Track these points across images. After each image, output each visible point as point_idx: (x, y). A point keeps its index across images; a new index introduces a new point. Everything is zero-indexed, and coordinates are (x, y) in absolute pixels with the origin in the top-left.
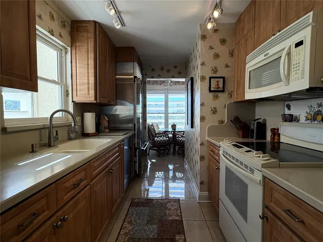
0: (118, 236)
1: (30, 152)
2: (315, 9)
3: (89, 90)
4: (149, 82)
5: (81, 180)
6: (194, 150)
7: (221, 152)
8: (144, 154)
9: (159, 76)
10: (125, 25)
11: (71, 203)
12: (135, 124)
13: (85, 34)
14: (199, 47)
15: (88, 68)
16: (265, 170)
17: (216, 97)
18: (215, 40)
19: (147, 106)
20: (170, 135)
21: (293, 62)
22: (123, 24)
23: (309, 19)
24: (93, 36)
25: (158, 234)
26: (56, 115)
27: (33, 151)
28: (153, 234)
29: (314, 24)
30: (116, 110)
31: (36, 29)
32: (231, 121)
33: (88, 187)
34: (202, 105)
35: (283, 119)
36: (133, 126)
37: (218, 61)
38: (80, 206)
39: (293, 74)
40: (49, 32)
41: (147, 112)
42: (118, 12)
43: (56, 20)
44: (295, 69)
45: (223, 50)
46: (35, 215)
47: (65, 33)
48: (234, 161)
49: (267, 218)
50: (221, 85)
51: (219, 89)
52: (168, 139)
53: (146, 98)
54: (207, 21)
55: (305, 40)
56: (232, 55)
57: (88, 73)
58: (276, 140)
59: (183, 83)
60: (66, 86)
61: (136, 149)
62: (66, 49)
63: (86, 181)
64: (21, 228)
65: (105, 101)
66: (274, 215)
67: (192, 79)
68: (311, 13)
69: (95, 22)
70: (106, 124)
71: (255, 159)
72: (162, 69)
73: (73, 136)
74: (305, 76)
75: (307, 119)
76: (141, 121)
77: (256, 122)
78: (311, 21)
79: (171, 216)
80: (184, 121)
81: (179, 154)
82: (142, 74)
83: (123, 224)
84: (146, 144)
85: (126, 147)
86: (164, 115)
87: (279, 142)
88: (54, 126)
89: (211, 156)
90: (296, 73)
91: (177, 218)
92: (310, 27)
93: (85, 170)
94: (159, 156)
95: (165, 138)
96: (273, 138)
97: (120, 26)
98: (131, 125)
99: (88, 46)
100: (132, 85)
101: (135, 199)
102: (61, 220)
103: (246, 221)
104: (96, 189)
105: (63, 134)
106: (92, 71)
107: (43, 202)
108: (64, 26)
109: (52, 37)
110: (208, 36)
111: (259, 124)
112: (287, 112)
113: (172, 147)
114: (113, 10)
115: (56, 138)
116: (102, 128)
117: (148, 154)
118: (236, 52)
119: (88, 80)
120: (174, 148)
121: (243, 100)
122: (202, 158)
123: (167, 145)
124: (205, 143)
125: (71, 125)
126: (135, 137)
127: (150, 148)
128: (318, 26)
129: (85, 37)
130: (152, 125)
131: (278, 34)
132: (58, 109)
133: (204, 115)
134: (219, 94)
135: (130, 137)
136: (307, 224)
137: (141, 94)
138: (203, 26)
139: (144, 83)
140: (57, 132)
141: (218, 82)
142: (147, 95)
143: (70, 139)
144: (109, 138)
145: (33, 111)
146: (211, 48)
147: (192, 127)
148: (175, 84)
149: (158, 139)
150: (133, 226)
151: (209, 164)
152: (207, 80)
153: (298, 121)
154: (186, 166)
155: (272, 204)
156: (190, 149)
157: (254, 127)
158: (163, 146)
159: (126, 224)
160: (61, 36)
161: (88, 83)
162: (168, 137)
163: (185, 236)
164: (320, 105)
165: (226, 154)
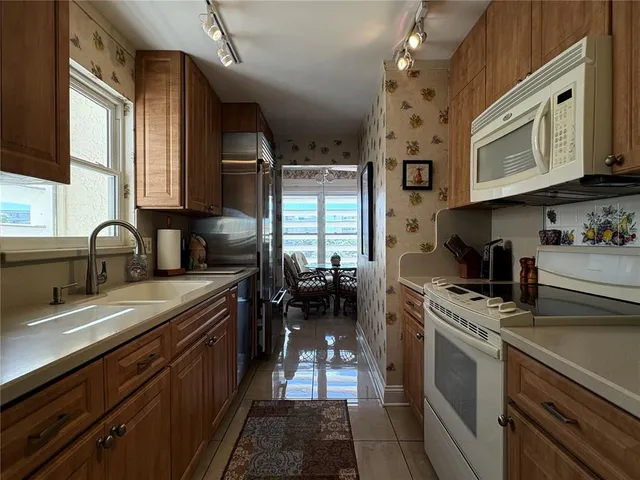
0: (224, 473)
1: (51, 304)
2: (591, 32)
3: (168, 185)
4: (287, 172)
5: (151, 355)
6: (375, 304)
7: (426, 305)
8: (277, 312)
9: (307, 161)
10: (240, 62)
11: (132, 400)
12: (259, 254)
13: (163, 76)
14: (383, 105)
15: (168, 142)
16: (507, 331)
17: (417, 200)
18: (413, 91)
19: (284, 219)
20: (329, 278)
21: (555, 131)
22: (237, 59)
23: (580, 51)
24: (178, 82)
25: (305, 469)
26: (103, 233)
27: (56, 301)
28: (294, 468)
29: (590, 61)
30: (222, 226)
31: (68, 66)
32: (445, 245)
33: (167, 371)
34: (390, 214)
35: (542, 240)
36: (255, 257)
37: (419, 130)
38: (150, 408)
39: (555, 150)
40: (93, 71)
41: (284, 231)
42: (227, 36)
43: (106, 49)
44: (559, 142)
45: (429, 111)
46: (62, 418)
47: (124, 73)
48: (452, 320)
49: (512, 423)
50: (425, 177)
51: (422, 185)
52: (324, 284)
53: (281, 202)
54: (398, 55)
55: (575, 89)
56: (446, 121)
57: (168, 151)
58: (530, 281)
59: (353, 174)
60: (124, 176)
61: (260, 302)
62: (125, 105)
63: (162, 359)
64: (35, 441)
65: (201, 207)
66: (526, 416)
67: (370, 166)
68: (584, 41)
69: (183, 55)
70: (203, 254)
71: (489, 312)
72: (313, 146)
73: (135, 274)
74: (576, 155)
75: (586, 238)
76: (270, 249)
77: (492, 247)
78: (583, 55)
79: (330, 432)
80: (356, 248)
81: (345, 314)
82: (274, 157)
83: (234, 450)
84: (281, 294)
85: (240, 300)
86: (316, 237)
87: (536, 285)
88: (98, 253)
89: (408, 314)
90: (561, 151)
91: (342, 437)
92: (583, 65)
93: (161, 337)
94: (306, 319)
95: (318, 282)
96: (525, 277)
97: (231, 61)
98: (251, 257)
99: (168, 98)
100: (254, 179)
101: (259, 401)
102: (111, 433)
103: (475, 433)
104: (181, 376)
105: (116, 270)
106: (175, 148)
107: (79, 393)
108: (122, 61)
109: (98, 81)
110: (399, 83)
111: (498, 250)
112: (550, 226)
113: (332, 300)
114: (219, 33)
115: (103, 278)
116: (194, 261)
117: (286, 314)
118: (453, 115)
119: (168, 165)
120: (337, 303)
121: (467, 203)
122: (391, 318)
123: (323, 297)
124: (397, 289)
125: (133, 253)
126: (259, 278)
127: (289, 304)
128: (596, 65)
129: (164, 82)
130: (293, 257)
131: (528, 78)
132: (106, 220)
133: (393, 234)
134: (422, 194)
135: (249, 278)
136: (584, 427)
137: (270, 197)
138: (390, 65)
139: (277, 173)
140: (104, 265)
141: (419, 169)
142: (283, 197)
143: (130, 281)
144: (208, 279)
145: (56, 225)
146: (406, 106)
147: (371, 258)
148: (339, 177)
149: (304, 285)
150: (253, 455)
151: (404, 329)
152: (399, 168)
153: (570, 243)
154: (361, 339)
155: (520, 395)
156: (366, 304)
157: (489, 256)
158: (315, 299)
159: (241, 449)
160: (115, 79)
161: (168, 171)
162: (325, 280)
163: (357, 471)
164: (609, 212)
165: (435, 306)
